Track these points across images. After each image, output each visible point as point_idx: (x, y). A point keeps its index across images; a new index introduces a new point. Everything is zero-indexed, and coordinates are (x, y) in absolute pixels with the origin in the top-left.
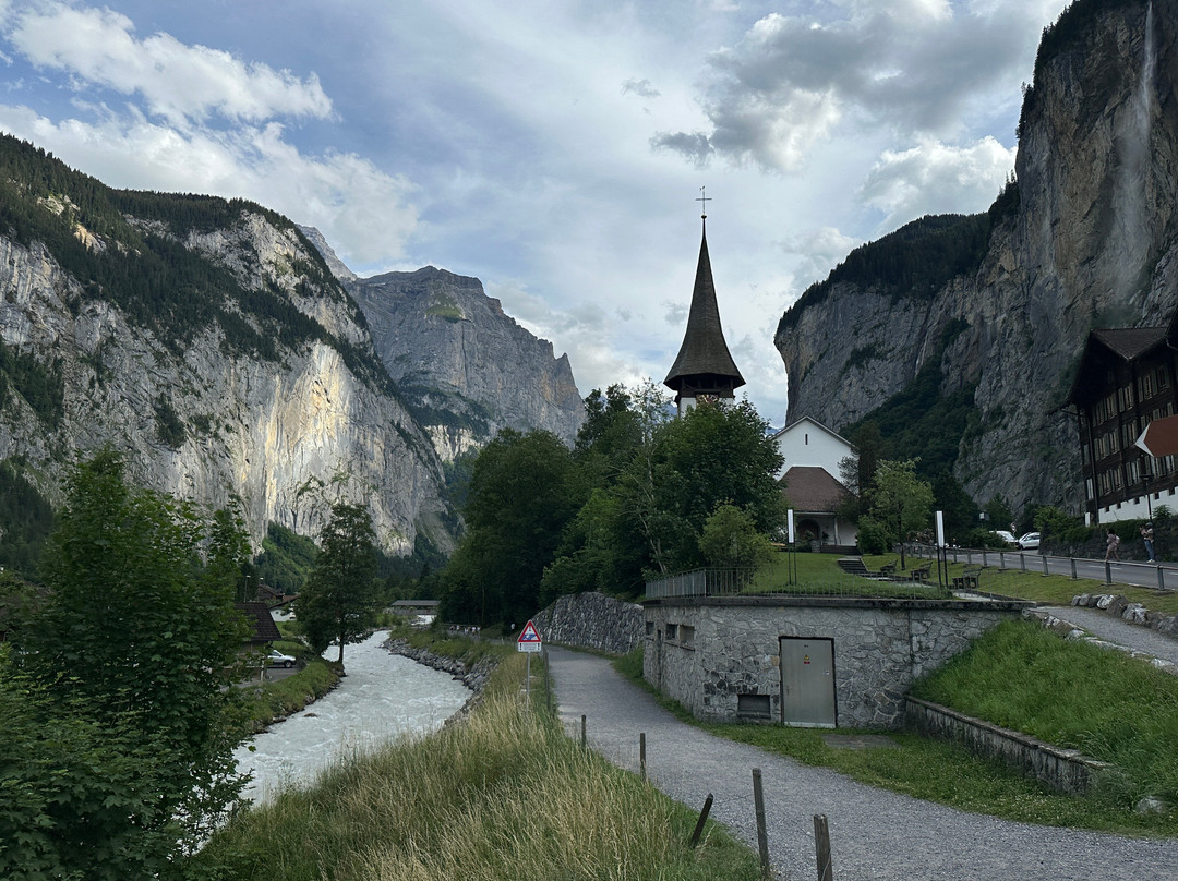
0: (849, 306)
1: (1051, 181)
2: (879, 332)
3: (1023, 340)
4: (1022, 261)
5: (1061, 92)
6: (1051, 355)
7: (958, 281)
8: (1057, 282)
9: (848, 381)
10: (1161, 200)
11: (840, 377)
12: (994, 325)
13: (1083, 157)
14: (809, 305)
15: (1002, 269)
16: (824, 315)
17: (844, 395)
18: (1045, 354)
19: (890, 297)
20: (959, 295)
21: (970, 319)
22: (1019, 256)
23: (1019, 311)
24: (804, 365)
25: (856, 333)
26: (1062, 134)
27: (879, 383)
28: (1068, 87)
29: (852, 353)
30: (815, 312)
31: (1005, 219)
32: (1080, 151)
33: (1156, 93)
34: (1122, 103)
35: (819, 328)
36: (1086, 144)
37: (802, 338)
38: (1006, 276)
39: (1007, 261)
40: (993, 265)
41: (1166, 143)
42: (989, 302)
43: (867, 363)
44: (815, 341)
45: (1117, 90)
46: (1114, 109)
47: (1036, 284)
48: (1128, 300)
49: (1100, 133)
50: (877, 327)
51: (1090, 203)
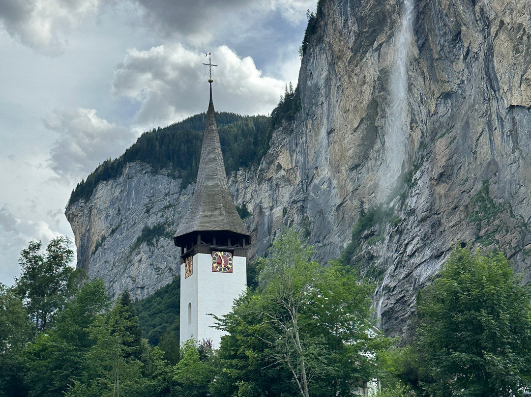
0: (142, 185)
1: (327, 96)
2: (169, 213)
3: (302, 230)
4: (297, 162)
5: (340, 24)
6: (325, 245)
7: (240, 172)
8: (331, 183)
9: (138, 257)
10: (414, 124)
11: (131, 252)
12: (271, 215)
13: (356, 81)
14: (104, 180)
15: (279, 167)
16: (118, 191)
17: (133, 271)
18: (320, 244)
19: (180, 181)
20: (242, 186)
21: (250, 208)
22: (294, 157)
23: (299, 204)
24: (96, 238)
25: (148, 211)
26: (339, 58)
27: (167, 260)
28: (346, 21)
29: (143, 231)
30: (109, 187)
31: (284, 123)
32: (353, 75)
33: (415, 38)
34: (387, 41)
35: (112, 203)
36: (358, 70)
37: (94, 211)
38: (282, 173)
39: (284, 159)
40: (271, 162)
41: (421, 79)
42: (267, 194)
43: (157, 241)
44: (107, 216)
45: (383, 30)
46: (381, 45)
47: (313, 184)
48: (388, 203)
49: (369, 62)
50: (167, 207)
51: (359, 120)
